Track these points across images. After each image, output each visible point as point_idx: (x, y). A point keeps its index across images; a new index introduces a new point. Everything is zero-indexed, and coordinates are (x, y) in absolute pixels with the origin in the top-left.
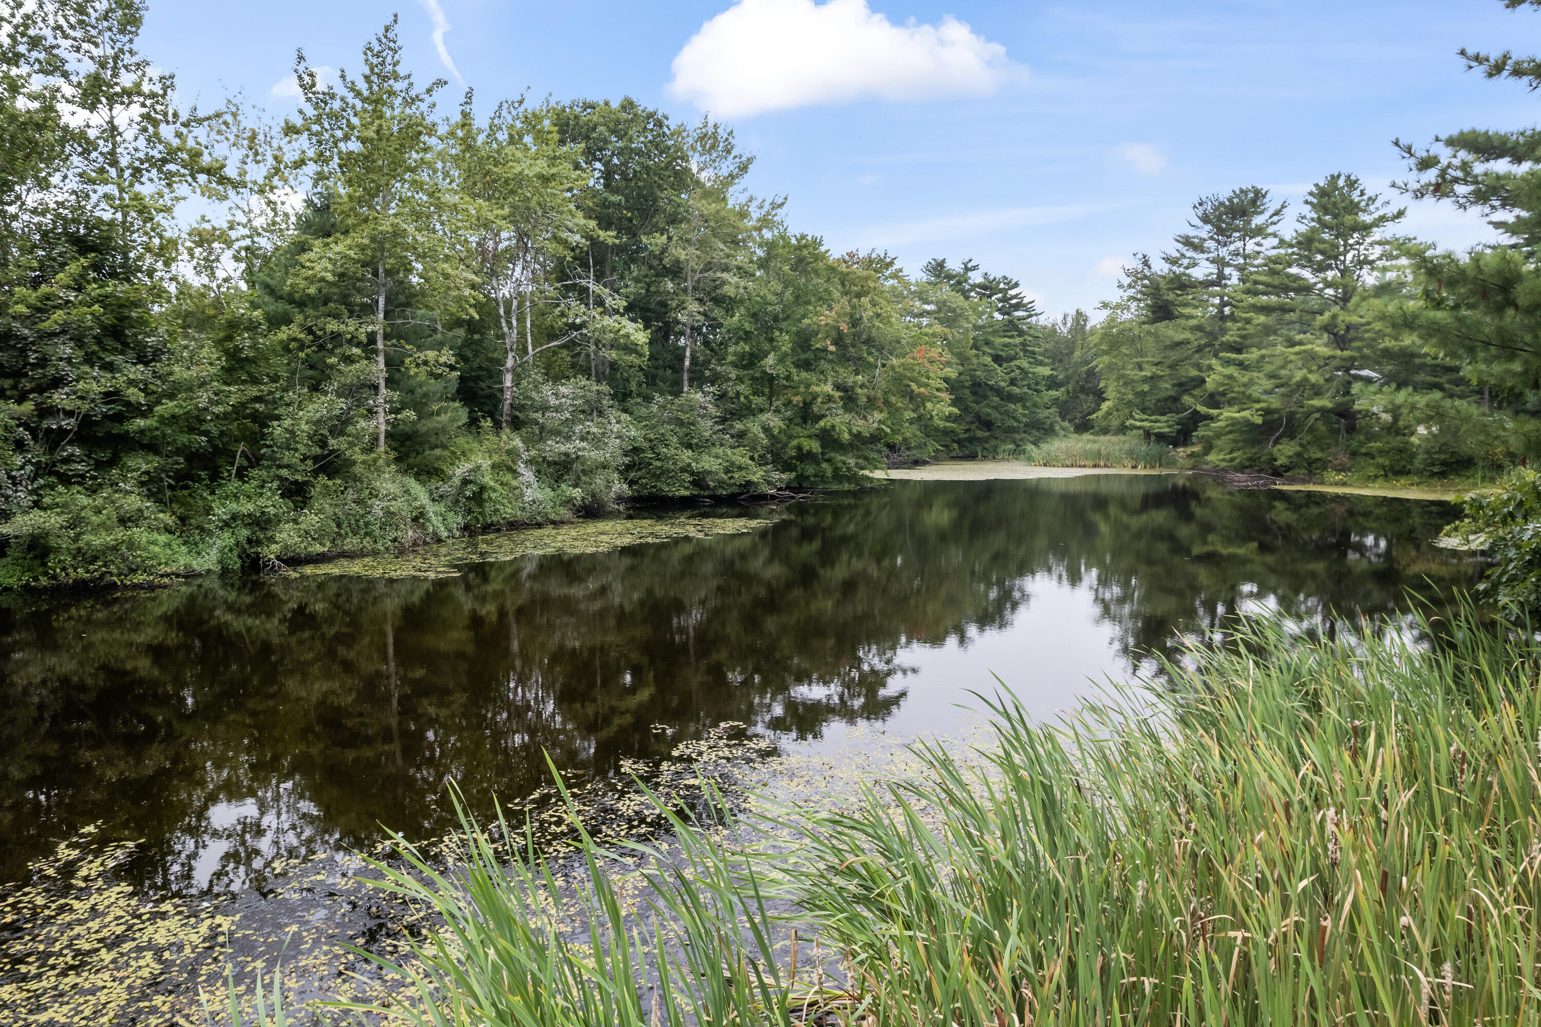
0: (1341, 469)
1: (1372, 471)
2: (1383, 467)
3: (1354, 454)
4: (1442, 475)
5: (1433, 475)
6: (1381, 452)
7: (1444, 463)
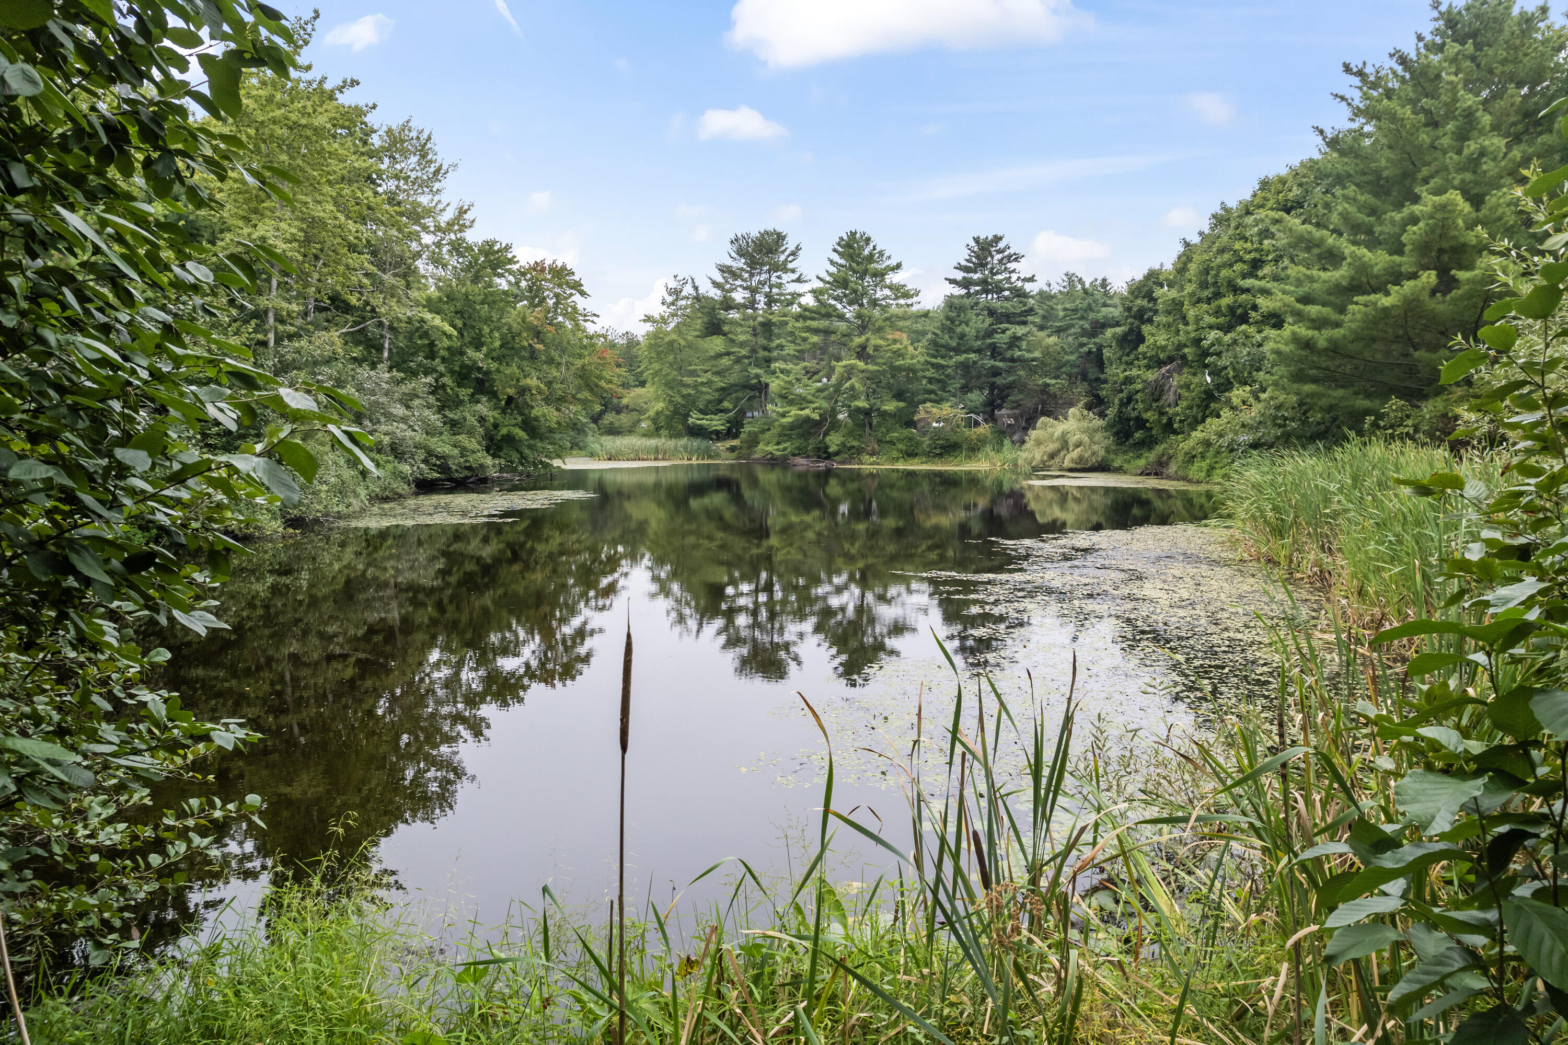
0: (872, 454)
1: (895, 454)
2: (901, 451)
3: (880, 441)
4: (940, 455)
5: (936, 455)
6: (899, 440)
7: (942, 447)
